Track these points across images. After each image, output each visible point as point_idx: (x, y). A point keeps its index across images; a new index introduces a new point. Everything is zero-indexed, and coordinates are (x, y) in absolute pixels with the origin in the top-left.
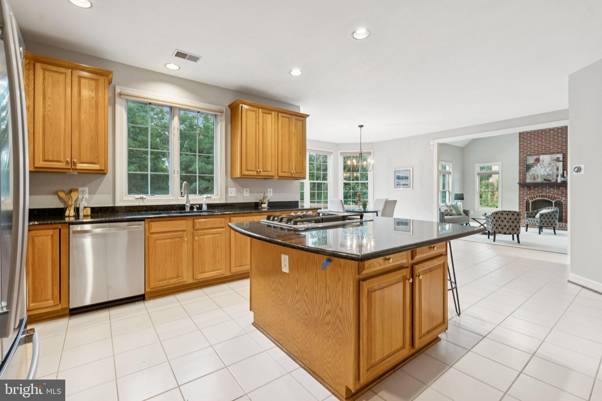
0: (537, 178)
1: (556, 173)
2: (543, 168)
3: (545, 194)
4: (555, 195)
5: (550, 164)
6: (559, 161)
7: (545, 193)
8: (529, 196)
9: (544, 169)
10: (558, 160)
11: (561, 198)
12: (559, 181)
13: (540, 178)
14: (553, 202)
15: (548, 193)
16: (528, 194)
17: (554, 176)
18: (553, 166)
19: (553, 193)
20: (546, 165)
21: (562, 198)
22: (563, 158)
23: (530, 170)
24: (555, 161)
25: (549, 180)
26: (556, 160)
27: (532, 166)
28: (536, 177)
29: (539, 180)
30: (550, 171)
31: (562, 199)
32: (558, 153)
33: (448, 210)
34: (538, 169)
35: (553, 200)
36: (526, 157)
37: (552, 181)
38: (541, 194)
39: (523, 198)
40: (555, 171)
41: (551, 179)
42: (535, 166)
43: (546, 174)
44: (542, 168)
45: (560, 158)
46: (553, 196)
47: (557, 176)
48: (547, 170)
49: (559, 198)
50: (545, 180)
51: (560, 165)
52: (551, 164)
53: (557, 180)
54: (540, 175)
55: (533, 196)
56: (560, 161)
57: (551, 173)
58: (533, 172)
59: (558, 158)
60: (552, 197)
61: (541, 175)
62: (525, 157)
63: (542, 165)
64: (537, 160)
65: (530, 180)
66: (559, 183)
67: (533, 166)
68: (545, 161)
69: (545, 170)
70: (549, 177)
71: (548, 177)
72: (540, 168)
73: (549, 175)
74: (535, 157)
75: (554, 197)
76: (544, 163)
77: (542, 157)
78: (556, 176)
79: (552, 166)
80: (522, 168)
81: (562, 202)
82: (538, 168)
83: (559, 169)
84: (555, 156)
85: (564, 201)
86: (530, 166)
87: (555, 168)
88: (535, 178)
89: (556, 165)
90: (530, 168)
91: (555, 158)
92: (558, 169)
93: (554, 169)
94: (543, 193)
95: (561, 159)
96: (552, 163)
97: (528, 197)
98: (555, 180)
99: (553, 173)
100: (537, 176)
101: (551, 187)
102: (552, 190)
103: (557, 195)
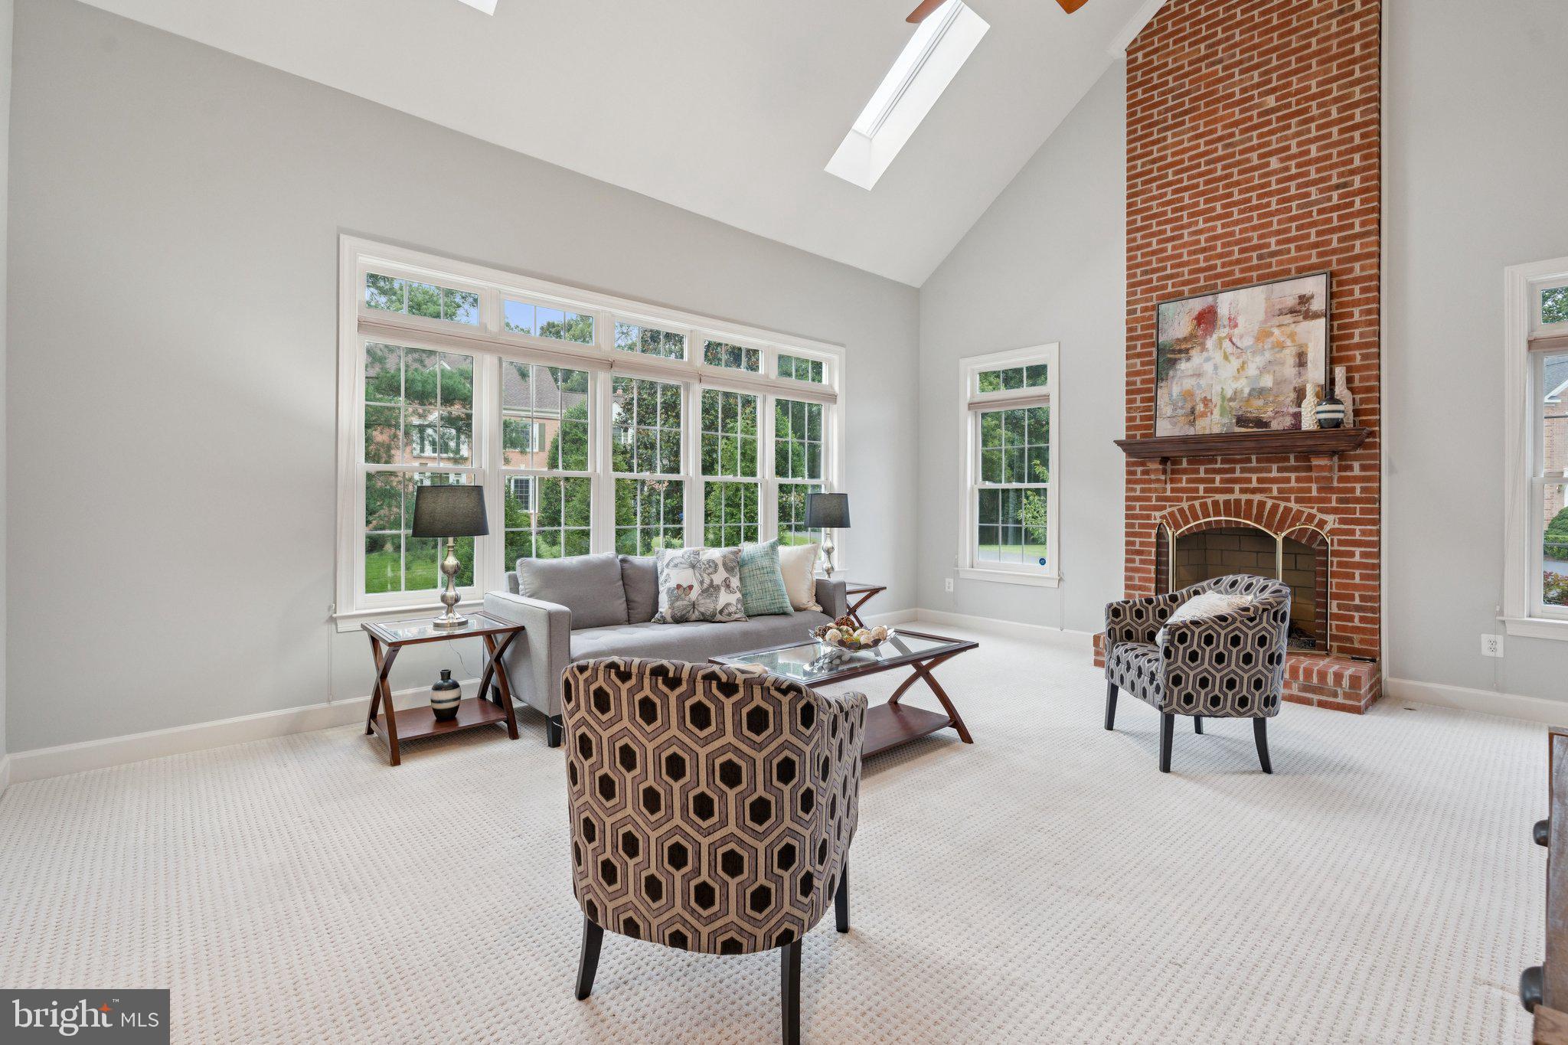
0: (1203, 415)
1: (1297, 382)
2: (1232, 358)
3: (1244, 497)
4: (1288, 500)
5: (1263, 335)
6: (1309, 316)
7: (1243, 491)
8: (1169, 510)
9: (1235, 363)
10: (1301, 309)
11: (1320, 516)
12: (1308, 423)
13: (1217, 411)
14: (1279, 540)
15: (1254, 491)
16: (1167, 499)
17: (1281, 398)
18: (1280, 346)
19: (1280, 491)
20: (1247, 342)
21: (1325, 517)
22: (1331, 295)
23: (1171, 373)
24: (1288, 319)
25: (1260, 423)
26: (1292, 311)
27: (1180, 351)
28: (1200, 407)
29: (1215, 423)
30: (1263, 370)
31: (1325, 522)
32: (1304, 272)
33: (691, 587)
34: (1208, 367)
35: (1280, 528)
36: (1156, 308)
37: (1275, 426)
38: (1221, 498)
39: (1142, 517)
40: (1289, 370)
41: (1269, 414)
42: (1193, 353)
43: (1247, 391)
44: (1226, 358)
45: (1312, 297)
46: (1278, 506)
47: (1300, 395)
48: (1252, 370)
49: (1311, 518)
50: (1241, 421)
51: (1314, 334)
52: (1271, 334)
53: (1297, 416)
54: (1216, 399)
55: (1185, 505)
56: (1316, 316)
57: (1267, 381)
58: (1188, 384)
59: (1304, 300)
60: (1273, 511)
61: (1223, 398)
62: (1153, 308)
63: (1227, 344)
64: (1207, 319)
65: (1174, 424)
66: (1310, 434)
67: (1187, 351)
68: (1241, 321)
69: (1243, 367)
70: (1260, 403)
71: (1258, 408)
72: (1218, 357)
73: (1260, 392)
74: (1197, 305)
75: (1287, 510)
76: (1236, 331)
77: (1226, 302)
78: (1293, 395)
79: (1273, 348)
80: (1139, 368)
81: (1324, 542)
82: (1208, 359)
83: (1310, 357)
84: (1289, 291)
85: (1332, 532)
86: (1173, 351)
87: (1289, 356)
88: (1193, 412)
89: (1292, 336)
90: (1173, 362)
91: (1291, 301)
92: (1301, 361)
93: (1283, 364)
94: (1231, 491)
95: (1319, 304)
96: (1276, 331)
97: (1164, 512)
98: (1288, 422)
99: (1278, 383)
100: (1206, 401)
101: (1269, 460)
102: (1274, 474)
103: (1298, 500)
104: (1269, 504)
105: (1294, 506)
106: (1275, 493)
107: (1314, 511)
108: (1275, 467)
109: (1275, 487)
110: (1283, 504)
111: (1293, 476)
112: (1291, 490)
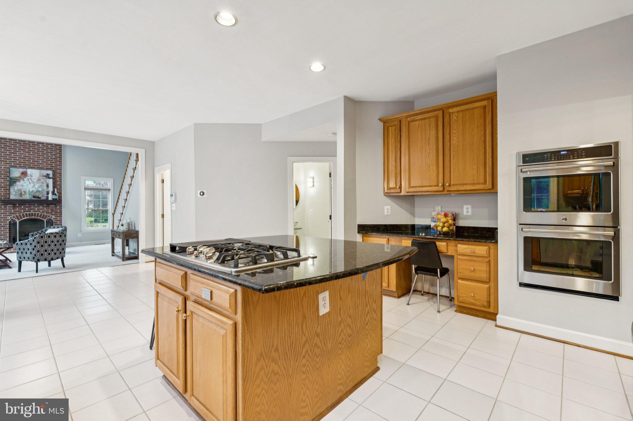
0: (24, 195)
1: (47, 190)
4: (44, 213)
5: (39, 180)
6: (49, 178)
7: (33, 211)
9: (32, 184)
10: (47, 176)
11: (51, 216)
12: (50, 198)
13: (28, 194)
14: (45, 220)
16: (12, 213)
17: (43, 193)
18: (43, 183)
20: (35, 181)
21: (52, 216)
22: (53, 175)
23: (15, 184)
24: (44, 178)
25: (38, 197)
26: (45, 176)
27: (17, 180)
28: (23, 193)
29: (27, 197)
30: (39, 187)
31: (52, 217)
32: (47, 169)
34: (25, 185)
35: (45, 218)
36: (9, 168)
37: (42, 198)
40: (45, 188)
41: (40, 196)
42: (21, 181)
43: (35, 191)
44: (30, 183)
45: (50, 174)
47: (48, 193)
48: (36, 186)
49: (49, 216)
50: (34, 197)
51: (50, 182)
53: (48, 197)
54: (27, 192)
56: (50, 178)
57: (40, 189)
58: (20, 187)
59: (48, 175)
60: (41, 215)
61: (29, 191)
63: (30, 180)
64: (24, 174)
65: (16, 196)
66: (50, 201)
67: (19, 180)
68: (33, 176)
69: (34, 186)
70: (39, 193)
72: (28, 183)
73: (39, 191)
74: (21, 170)
75: (44, 215)
76: (32, 178)
77: (29, 171)
78: (46, 193)
79: (41, 183)
81: (52, 221)
82: (25, 183)
83: (49, 186)
84: (45, 172)
85: (54, 219)
86: (15, 179)
87: (45, 185)
88: (21, 194)
89: (45, 181)
90: (15, 182)
91: (45, 174)
92: (48, 186)
93: (44, 186)
95: (51, 176)
96: (42, 180)
97: (11, 216)
98: (45, 198)
99: (43, 190)
100: (25, 192)
101: (39, 205)
102: (41, 208)
103: (46, 213)
104: (40, 214)
105: (46, 214)
106: (41, 212)
107: (50, 215)
108: (41, 206)
109: (41, 210)
110: (43, 214)
111: (45, 208)
112: (45, 211)
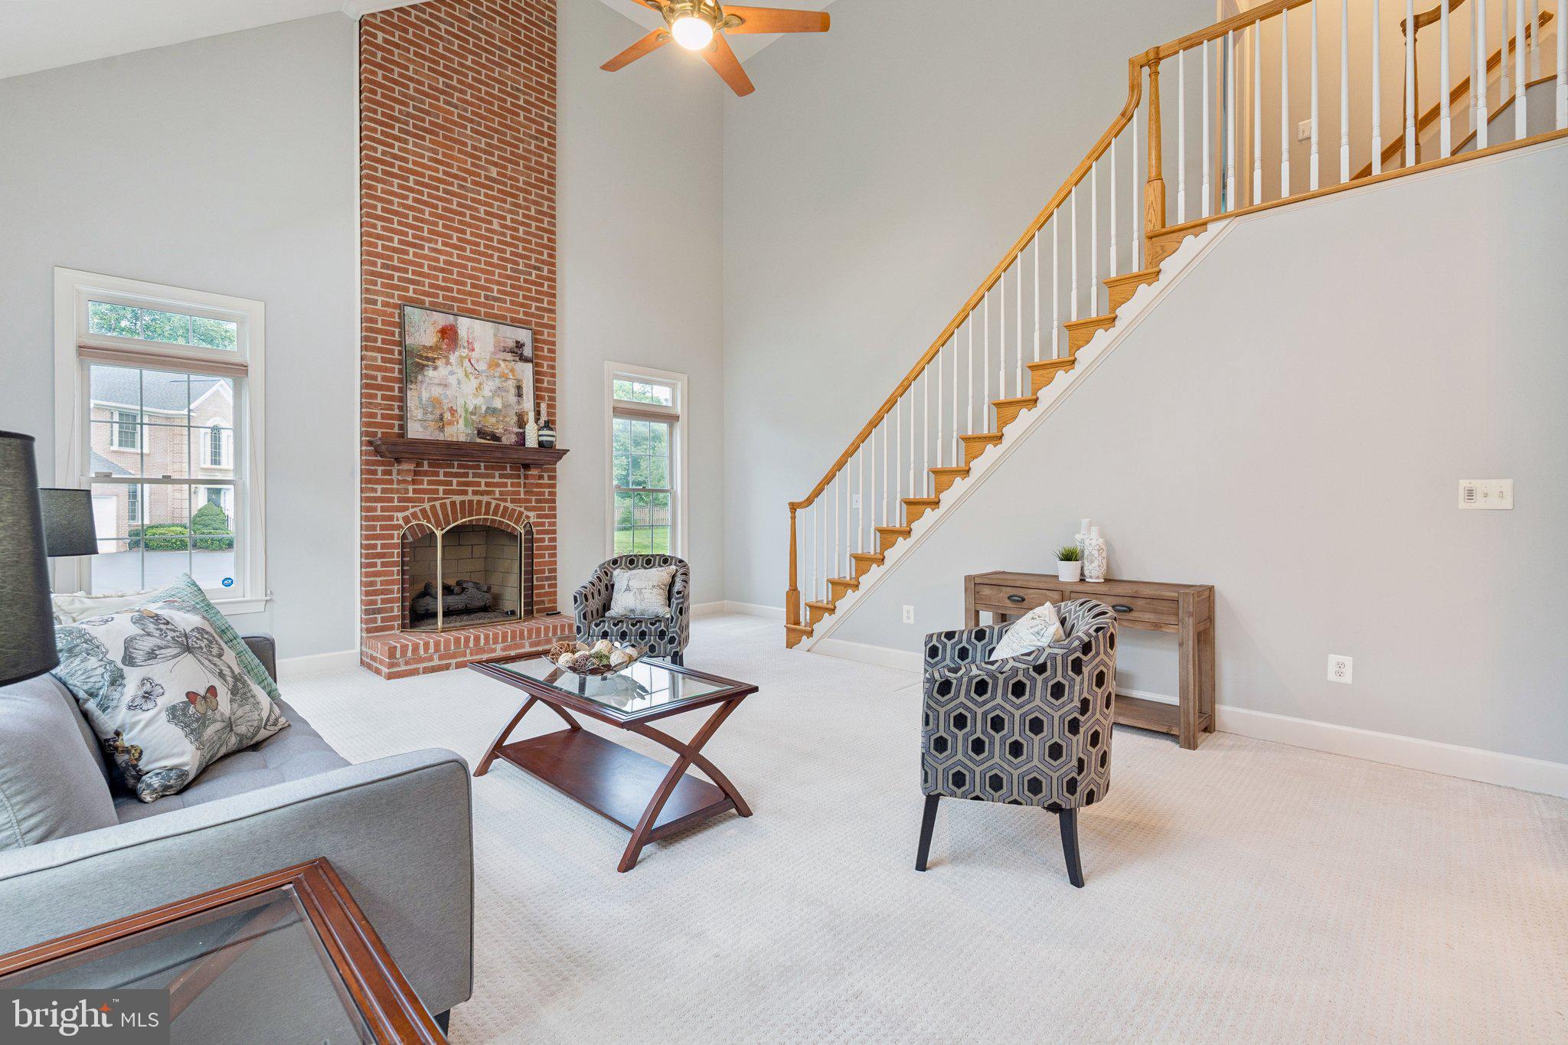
0: (450, 423)
1: (516, 408)
2: (472, 377)
3: (476, 498)
4: (505, 500)
5: (493, 364)
6: (523, 359)
7: (475, 493)
8: (411, 510)
9: (474, 383)
10: (518, 351)
11: (526, 513)
12: (531, 442)
13: (461, 421)
14: (521, 531)
15: (482, 493)
16: (409, 500)
17: (508, 419)
18: (505, 377)
19: (501, 493)
20: (482, 366)
21: (529, 513)
22: (534, 348)
23: (420, 378)
24: (509, 356)
25: (495, 437)
26: (512, 351)
27: (427, 359)
28: (447, 416)
29: (459, 432)
30: (494, 393)
31: (529, 517)
32: (516, 323)
34: (453, 380)
35: (519, 523)
36: (400, 307)
37: (505, 441)
38: (458, 499)
39: (384, 518)
40: (512, 398)
41: (499, 431)
42: (439, 363)
43: (484, 408)
44: (467, 375)
45: (523, 345)
47: (522, 419)
48: (486, 393)
49: (520, 514)
50: (481, 433)
51: (526, 371)
52: (498, 365)
53: (522, 437)
54: (460, 411)
55: (427, 506)
56: (526, 360)
57: (498, 404)
58: (437, 391)
59: (519, 345)
60: (497, 506)
61: (466, 411)
62: (395, 306)
63: (466, 363)
64: (449, 334)
65: (426, 428)
66: (531, 450)
67: (434, 360)
68: (476, 346)
69: (479, 388)
70: (494, 420)
71: (492, 424)
72: (460, 374)
73: (492, 411)
74: (442, 320)
75: (506, 509)
76: (474, 355)
77: (465, 326)
78: (515, 418)
79: (500, 377)
80: (379, 363)
82: (452, 373)
83: (524, 390)
84: (509, 335)
85: (533, 525)
86: (421, 357)
87: (511, 385)
88: (441, 418)
89: (512, 370)
90: (422, 368)
91: (511, 344)
92: (519, 392)
93: (508, 392)
94: (465, 493)
95: (527, 351)
96: (502, 364)
97: (407, 513)
98: (513, 439)
99: (506, 406)
100: (452, 411)
101: (493, 468)
102: (497, 480)
103: (513, 501)
104: (494, 503)
105: (510, 506)
106: (497, 495)
107: (522, 509)
108: (497, 474)
109: (497, 490)
110: (503, 504)
111: (509, 481)
112: (507, 493)
